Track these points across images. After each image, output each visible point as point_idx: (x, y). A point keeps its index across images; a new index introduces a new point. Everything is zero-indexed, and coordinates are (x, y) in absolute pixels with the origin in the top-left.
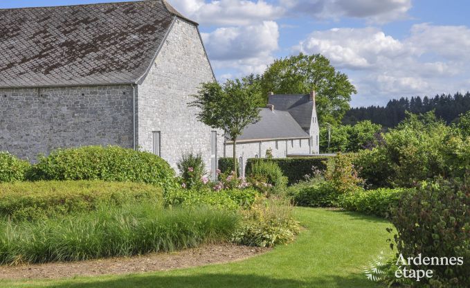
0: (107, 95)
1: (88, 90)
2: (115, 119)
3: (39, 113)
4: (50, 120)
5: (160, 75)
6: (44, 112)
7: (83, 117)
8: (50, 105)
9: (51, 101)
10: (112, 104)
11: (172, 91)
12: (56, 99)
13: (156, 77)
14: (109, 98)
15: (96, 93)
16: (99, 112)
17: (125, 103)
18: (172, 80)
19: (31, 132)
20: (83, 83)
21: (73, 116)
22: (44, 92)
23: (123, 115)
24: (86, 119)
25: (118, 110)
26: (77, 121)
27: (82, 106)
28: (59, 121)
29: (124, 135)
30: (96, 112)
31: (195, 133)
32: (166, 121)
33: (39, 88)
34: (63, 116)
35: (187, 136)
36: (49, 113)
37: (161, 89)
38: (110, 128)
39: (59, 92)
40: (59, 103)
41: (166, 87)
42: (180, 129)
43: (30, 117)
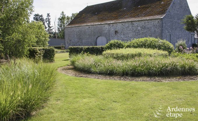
0: (152, 23)
1: (147, 21)
2: (155, 30)
3: (132, 29)
4: (135, 32)
5: (171, 15)
6: (133, 29)
7: (145, 30)
8: (135, 27)
9: (135, 26)
10: (154, 25)
11: (175, 20)
12: (137, 25)
13: (170, 16)
14: (153, 24)
15: (149, 22)
16: (150, 29)
17: (158, 25)
18: (175, 17)
19: (130, 36)
20: (145, 19)
21: (142, 30)
22: (133, 23)
23: (158, 29)
24: (146, 31)
25: (156, 28)
26: (143, 31)
27: (145, 26)
28: (138, 32)
29: (158, 36)
30: (149, 29)
31: (183, 35)
32: (173, 31)
33: (132, 22)
34: (139, 30)
35: (180, 36)
36: (135, 29)
37: (171, 20)
38: (153, 34)
39: (138, 22)
40: (137, 26)
41: (173, 19)
42: (178, 34)
43: (129, 31)
